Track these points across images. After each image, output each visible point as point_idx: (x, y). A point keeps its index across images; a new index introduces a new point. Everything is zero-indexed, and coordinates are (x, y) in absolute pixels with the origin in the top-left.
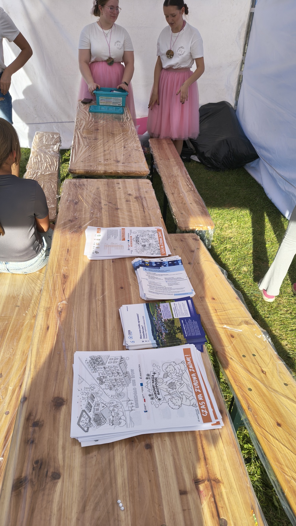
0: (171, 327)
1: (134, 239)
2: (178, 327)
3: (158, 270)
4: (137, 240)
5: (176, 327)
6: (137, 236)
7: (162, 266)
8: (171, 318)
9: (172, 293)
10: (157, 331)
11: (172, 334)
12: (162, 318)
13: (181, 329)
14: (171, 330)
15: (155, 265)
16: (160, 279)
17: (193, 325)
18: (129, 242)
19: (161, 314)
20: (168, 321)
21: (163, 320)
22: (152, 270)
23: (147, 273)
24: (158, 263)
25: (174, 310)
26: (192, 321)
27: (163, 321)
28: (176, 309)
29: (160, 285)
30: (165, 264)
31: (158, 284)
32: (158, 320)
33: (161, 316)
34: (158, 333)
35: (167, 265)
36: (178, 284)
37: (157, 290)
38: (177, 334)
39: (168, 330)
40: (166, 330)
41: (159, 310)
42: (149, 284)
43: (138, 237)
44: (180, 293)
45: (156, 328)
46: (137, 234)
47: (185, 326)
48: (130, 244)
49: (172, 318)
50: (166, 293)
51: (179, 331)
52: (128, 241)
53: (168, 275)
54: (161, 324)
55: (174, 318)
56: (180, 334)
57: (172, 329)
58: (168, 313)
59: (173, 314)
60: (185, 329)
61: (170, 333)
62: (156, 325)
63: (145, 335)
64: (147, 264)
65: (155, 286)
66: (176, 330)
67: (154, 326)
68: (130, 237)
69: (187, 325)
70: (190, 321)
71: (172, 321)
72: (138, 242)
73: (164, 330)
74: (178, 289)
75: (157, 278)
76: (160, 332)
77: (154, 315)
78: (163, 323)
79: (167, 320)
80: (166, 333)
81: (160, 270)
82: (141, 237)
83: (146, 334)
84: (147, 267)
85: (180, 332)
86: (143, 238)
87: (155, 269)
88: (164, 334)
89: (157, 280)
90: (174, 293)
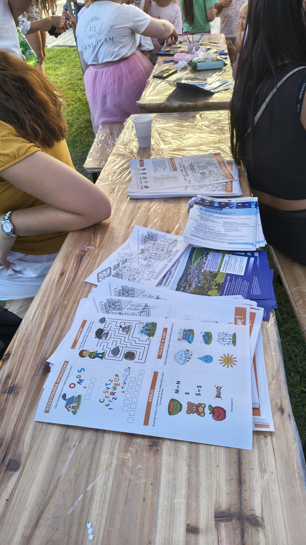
0: (209, 280)
1: (189, 168)
2: (219, 283)
3: (219, 211)
4: (191, 168)
5: (216, 282)
6: (190, 164)
7: (227, 208)
8: (215, 270)
9: (226, 241)
10: (186, 281)
11: (205, 288)
12: (203, 268)
13: (221, 286)
14: (205, 284)
15: (218, 205)
16: (216, 222)
17: (241, 286)
18: (182, 172)
19: (205, 263)
20: (209, 273)
21: (203, 270)
22: (210, 210)
23: (201, 213)
24: (223, 204)
25: (225, 263)
26: (243, 281)
27: (202, 272)
28: (228, 263)
29: (213, 230)
30: (232, 206)
31: (210, 227)
32: (196, 269)
33: (203, 265)
34: (186, 284)
35: (234, 206)
36: (240, 230)
37: (205, 234)
38: (212, 290)
39: (201, 283)
40: (199, 282)
41: (205, 258)
42: (197, 226)
43: (192, 164)
44: (237, 241)
45: (187, 277)
46: (190, 162)
47: (229, 284)
48: (184, 173)
49: (217, 270)
50: (216, 240)
51: (217, 287)
52: (182, 170)
53: (230, 218)
54: (197, 274)
55: (219, 271)
56: (217, 291)
57: (209, 283)
58: (215, 264)
59: (221, 267)
60: (226, 287)
61: (203, 287)
62: (190, 274)
63: (168, 283)
64: (207, 203)
65: (205, 230)
66: (213, 286)
67: (186, 274)
68: (182, 166)
69: (232, 284)
70: (240, 279)
71: (214, 274)
72: (195, 170)
73: (196, 282)
74: (236, 236)
75: (212, 221)
76: (190, 283)
77: (194, 262)
78: (201, 274)
79: (208, 271)
80: (196, 286)
81: (222, 211)
82: (196, 165)
83: (170, 281)
84: (205, 206)
85: (217, 289)
86: (198, 165)
87: (215, 210)
88: (194, 286)
89: (212, 223)
90: (229, 241)
